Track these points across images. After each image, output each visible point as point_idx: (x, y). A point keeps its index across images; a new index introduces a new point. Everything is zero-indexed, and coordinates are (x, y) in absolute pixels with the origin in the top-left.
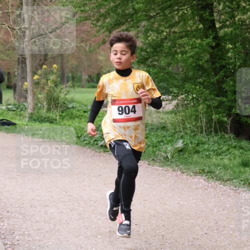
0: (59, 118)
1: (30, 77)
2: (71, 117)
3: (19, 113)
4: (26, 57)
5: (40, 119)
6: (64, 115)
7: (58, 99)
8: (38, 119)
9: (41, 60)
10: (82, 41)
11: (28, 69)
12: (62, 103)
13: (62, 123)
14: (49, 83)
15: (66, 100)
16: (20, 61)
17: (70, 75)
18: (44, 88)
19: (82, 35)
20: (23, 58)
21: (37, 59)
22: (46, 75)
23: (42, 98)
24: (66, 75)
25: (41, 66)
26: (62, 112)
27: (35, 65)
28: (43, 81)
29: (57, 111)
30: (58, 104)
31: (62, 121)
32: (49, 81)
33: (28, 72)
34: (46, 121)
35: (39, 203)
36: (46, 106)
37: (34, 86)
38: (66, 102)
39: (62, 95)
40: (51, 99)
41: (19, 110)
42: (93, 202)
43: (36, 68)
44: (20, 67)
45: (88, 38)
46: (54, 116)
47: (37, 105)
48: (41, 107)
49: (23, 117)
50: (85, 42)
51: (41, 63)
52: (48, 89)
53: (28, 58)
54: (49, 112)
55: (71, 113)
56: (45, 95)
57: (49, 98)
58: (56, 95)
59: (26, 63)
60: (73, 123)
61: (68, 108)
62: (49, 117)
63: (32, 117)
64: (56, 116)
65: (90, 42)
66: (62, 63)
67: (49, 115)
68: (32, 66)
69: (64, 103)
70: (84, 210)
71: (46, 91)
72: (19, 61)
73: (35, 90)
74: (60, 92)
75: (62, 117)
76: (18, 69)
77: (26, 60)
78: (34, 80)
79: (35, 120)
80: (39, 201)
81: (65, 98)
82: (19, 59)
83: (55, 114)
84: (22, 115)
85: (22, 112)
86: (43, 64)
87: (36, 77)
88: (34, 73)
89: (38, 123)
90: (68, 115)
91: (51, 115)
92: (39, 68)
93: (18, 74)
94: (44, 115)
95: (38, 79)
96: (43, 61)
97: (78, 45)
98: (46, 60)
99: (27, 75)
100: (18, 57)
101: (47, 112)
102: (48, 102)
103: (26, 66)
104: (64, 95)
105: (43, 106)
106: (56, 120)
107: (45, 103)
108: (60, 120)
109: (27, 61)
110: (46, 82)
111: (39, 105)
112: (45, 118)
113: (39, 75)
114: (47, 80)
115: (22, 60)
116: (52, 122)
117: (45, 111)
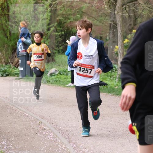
1: (121, 41)
4: (117, 22)
9: (130, 25)
11: (119, 34)
16: (112, 27)
20: (114, 23)
21: (127, 24)
25: (131, 30)
27: (125, 29)
33: (119, 37)
37: (124, 49)
43: (126, 32)
44: (111, 32)
49: (114, 78)
51: (130, 28)
53: (119, 23)
59: (117, 28)
68: (123, 31)
72: (110, 26)
76: (109, 33)
77: (117, 25)
78: (124, 44)
82: (110, 24)
84: (112, 76)
85: (113, 73)
86: (133, 29)
87: (126, 41)
88: (124, 37)
92: (129, 32)
93: (109, 38)
95: (128, 43)
96: (132, 26)
98: (135, 25)
99: (117, 39)
100: (109, 22)
103: (117, 31)
109: (118, 27)
113: (129, 39)
115: (113, 25)
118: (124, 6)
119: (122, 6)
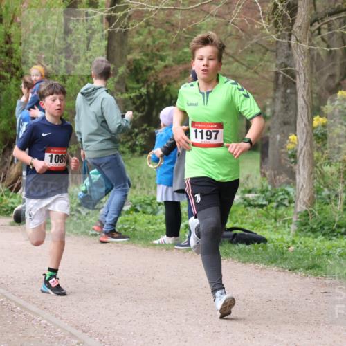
1: (306, 121)
3: (273, 212)
4: (297, 69)
5: (326, 228)
8: (322, 228)
9: (332, 76)
11: (301, 102)
16: (280, 81)
20: (287, 72)
21: (322, 74)
23: (333, 174)
25: (334, 92)
27: (317, 89)
33: (300, 109)
34: (342, 234)
36: (343, 196)
37: (315, 144)
41: (274, 204)
43: (319, 97)
44: (279, 94)
47: (319, 191)
48: (329, 197)
49: (284, 222)
51: (332, 84)
53: (301, 72)
59: (295, 84)
63: (307, 224)
68: (310, 92)
72: (277, 80)
73: (316, 155)
76: (274, 99)
77: (294, 77)
78: (313, 128)
79: (313, 230)
82: (277, 74)
84: (280, 216)
85: (282, 210)
86: (338, 87)
88: (316, 110)
89: (321, 238)
93: (273, 112)
94: (337, 219)
95: (324, 125)
96: (337, 80)
99: (296, 115)
100: (274, 69)
103: (296, 93)
105: (337, 196)
107: (340, 188)
109: (298, 81)
111: (326, 192)
112: (339, 227)
113: (327, 117)
115: (284, 77)
117: (340, 208)
118: (317, 25)
119: (311, 25)
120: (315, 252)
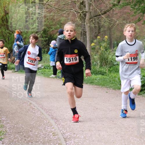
0: (108, 72)
1: (89, 44)
2: (116, 71)
5: (95, 72)
6: (111, 69)
7: (107, 59)
8: (94, 72)
9: (96, 33)
10: (124, 20)
11: (88, 39)
12: (110, 62)
13: (110, 75)
14: (101, 48)
15: (112, 59)
16: (82, 34)
17: (116, 42)
18: (98, 52)
19: (124, 15)
20: (84, 31)
21: (93, 32)
22: (99, 43)
23: (97, 58)
24: (113, 42)
25: (96, 37)
26: (110, 68)
27: (92, 36)
28: (98, 47)
29: (107, 67)
30: (107, 62)
31: (110, 74)
32: (102, 47)
33: (87, 41)
34: (99, 74)
35: (94, 128)
36: (99, 64)
37: (92, 50)
38: (113, 61)
39: (110, 57)
40: (102, 59)
42: (131, 128)
43: (93, 38)
44: (82, 37)
45: (128, 17)
46: (105, 70)
47: (93, 63)
48: (96, 64)
50: (126, 20)
52: (100, 52)
53: (88, 31)
54: (101, 68)
55: (116, 68)
56: (99, 56)
57: (101, 58)
58: (106, 56)
59: (86, 35)
60: (117, 75)
61: (114, 65)
62: (101, 71)
64: (106, 70)
65: (129, 20)
66: (110, 34)
67: (101, 69)
68: (90, 37)
69: (111, 62)
70: (125, 134)
71: (99, 54)
73: (92, 53)
74: (109, 54)
75: (110, 71)
77: (86, 33)
78: (91, 46)
80: (94, 127)
81: (112, 58)
82: (81, 32)
83: (105, 69)
86: (98, 35)
87: (93, 44)
88: (92, 42)
89: (94, 75)
90: (114, 69)
91: (103, 69)
92: (95, 38)
94: (98, 70)
95: (94, 45)
96: (97, 34)
97: (122, 22)
98: (99, 33)
99: (87, 43)
101: (100, 68)
102: (101, 61)
103: (86, 37)
104: (111, 56)
105: (98, 64)
106: (106, 73)
107: (99, 62)
108: (109, 73)
109: (87, 34)
110: (99, 48)
111: (95, 63)
112: (98, 72)
113: (95, 43)
114: (100, 46)
116: (103, 75)
117: (98, 67)
118: (91, 19)
119: (90, 19)
120: (92, 79)
